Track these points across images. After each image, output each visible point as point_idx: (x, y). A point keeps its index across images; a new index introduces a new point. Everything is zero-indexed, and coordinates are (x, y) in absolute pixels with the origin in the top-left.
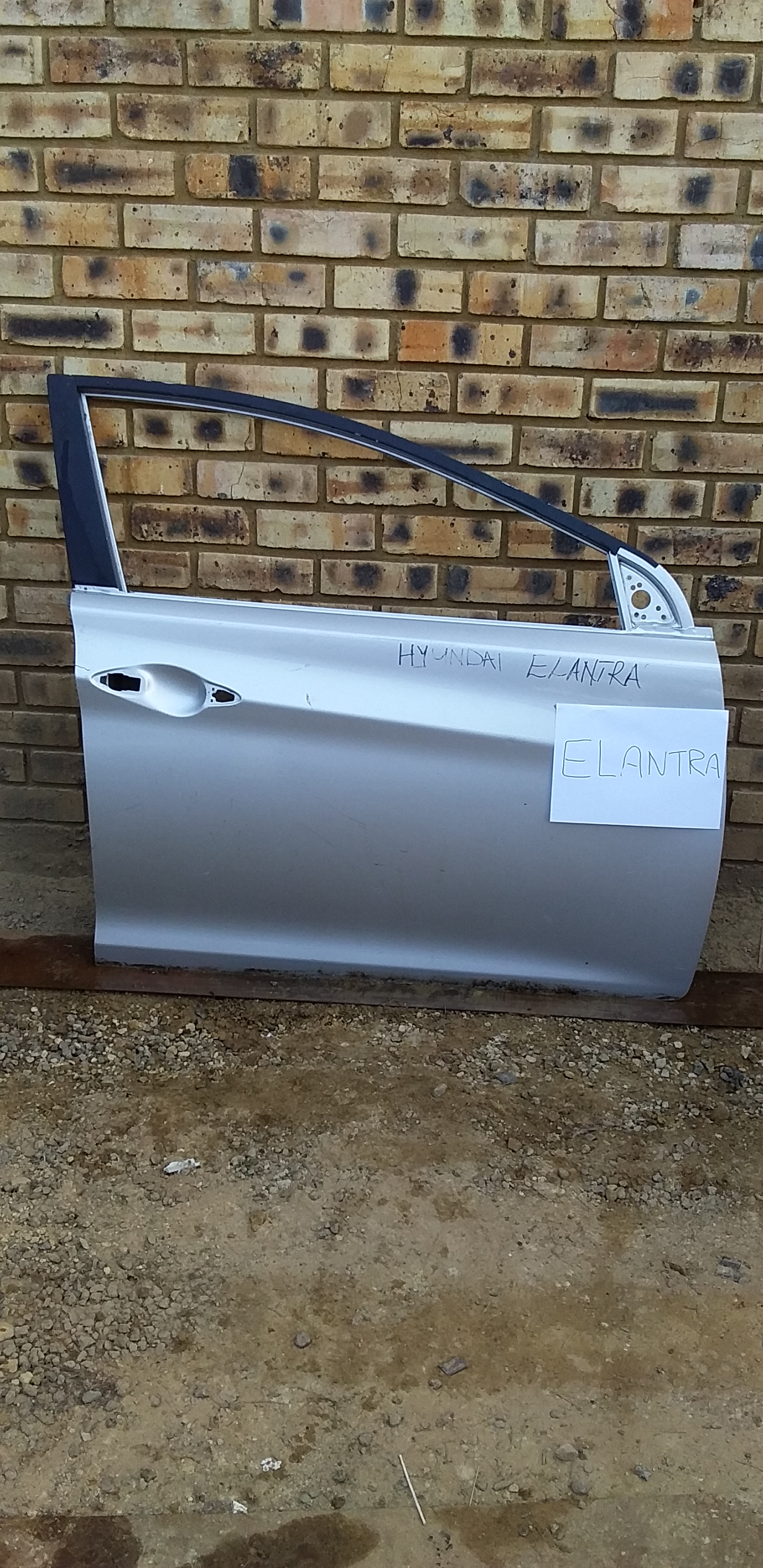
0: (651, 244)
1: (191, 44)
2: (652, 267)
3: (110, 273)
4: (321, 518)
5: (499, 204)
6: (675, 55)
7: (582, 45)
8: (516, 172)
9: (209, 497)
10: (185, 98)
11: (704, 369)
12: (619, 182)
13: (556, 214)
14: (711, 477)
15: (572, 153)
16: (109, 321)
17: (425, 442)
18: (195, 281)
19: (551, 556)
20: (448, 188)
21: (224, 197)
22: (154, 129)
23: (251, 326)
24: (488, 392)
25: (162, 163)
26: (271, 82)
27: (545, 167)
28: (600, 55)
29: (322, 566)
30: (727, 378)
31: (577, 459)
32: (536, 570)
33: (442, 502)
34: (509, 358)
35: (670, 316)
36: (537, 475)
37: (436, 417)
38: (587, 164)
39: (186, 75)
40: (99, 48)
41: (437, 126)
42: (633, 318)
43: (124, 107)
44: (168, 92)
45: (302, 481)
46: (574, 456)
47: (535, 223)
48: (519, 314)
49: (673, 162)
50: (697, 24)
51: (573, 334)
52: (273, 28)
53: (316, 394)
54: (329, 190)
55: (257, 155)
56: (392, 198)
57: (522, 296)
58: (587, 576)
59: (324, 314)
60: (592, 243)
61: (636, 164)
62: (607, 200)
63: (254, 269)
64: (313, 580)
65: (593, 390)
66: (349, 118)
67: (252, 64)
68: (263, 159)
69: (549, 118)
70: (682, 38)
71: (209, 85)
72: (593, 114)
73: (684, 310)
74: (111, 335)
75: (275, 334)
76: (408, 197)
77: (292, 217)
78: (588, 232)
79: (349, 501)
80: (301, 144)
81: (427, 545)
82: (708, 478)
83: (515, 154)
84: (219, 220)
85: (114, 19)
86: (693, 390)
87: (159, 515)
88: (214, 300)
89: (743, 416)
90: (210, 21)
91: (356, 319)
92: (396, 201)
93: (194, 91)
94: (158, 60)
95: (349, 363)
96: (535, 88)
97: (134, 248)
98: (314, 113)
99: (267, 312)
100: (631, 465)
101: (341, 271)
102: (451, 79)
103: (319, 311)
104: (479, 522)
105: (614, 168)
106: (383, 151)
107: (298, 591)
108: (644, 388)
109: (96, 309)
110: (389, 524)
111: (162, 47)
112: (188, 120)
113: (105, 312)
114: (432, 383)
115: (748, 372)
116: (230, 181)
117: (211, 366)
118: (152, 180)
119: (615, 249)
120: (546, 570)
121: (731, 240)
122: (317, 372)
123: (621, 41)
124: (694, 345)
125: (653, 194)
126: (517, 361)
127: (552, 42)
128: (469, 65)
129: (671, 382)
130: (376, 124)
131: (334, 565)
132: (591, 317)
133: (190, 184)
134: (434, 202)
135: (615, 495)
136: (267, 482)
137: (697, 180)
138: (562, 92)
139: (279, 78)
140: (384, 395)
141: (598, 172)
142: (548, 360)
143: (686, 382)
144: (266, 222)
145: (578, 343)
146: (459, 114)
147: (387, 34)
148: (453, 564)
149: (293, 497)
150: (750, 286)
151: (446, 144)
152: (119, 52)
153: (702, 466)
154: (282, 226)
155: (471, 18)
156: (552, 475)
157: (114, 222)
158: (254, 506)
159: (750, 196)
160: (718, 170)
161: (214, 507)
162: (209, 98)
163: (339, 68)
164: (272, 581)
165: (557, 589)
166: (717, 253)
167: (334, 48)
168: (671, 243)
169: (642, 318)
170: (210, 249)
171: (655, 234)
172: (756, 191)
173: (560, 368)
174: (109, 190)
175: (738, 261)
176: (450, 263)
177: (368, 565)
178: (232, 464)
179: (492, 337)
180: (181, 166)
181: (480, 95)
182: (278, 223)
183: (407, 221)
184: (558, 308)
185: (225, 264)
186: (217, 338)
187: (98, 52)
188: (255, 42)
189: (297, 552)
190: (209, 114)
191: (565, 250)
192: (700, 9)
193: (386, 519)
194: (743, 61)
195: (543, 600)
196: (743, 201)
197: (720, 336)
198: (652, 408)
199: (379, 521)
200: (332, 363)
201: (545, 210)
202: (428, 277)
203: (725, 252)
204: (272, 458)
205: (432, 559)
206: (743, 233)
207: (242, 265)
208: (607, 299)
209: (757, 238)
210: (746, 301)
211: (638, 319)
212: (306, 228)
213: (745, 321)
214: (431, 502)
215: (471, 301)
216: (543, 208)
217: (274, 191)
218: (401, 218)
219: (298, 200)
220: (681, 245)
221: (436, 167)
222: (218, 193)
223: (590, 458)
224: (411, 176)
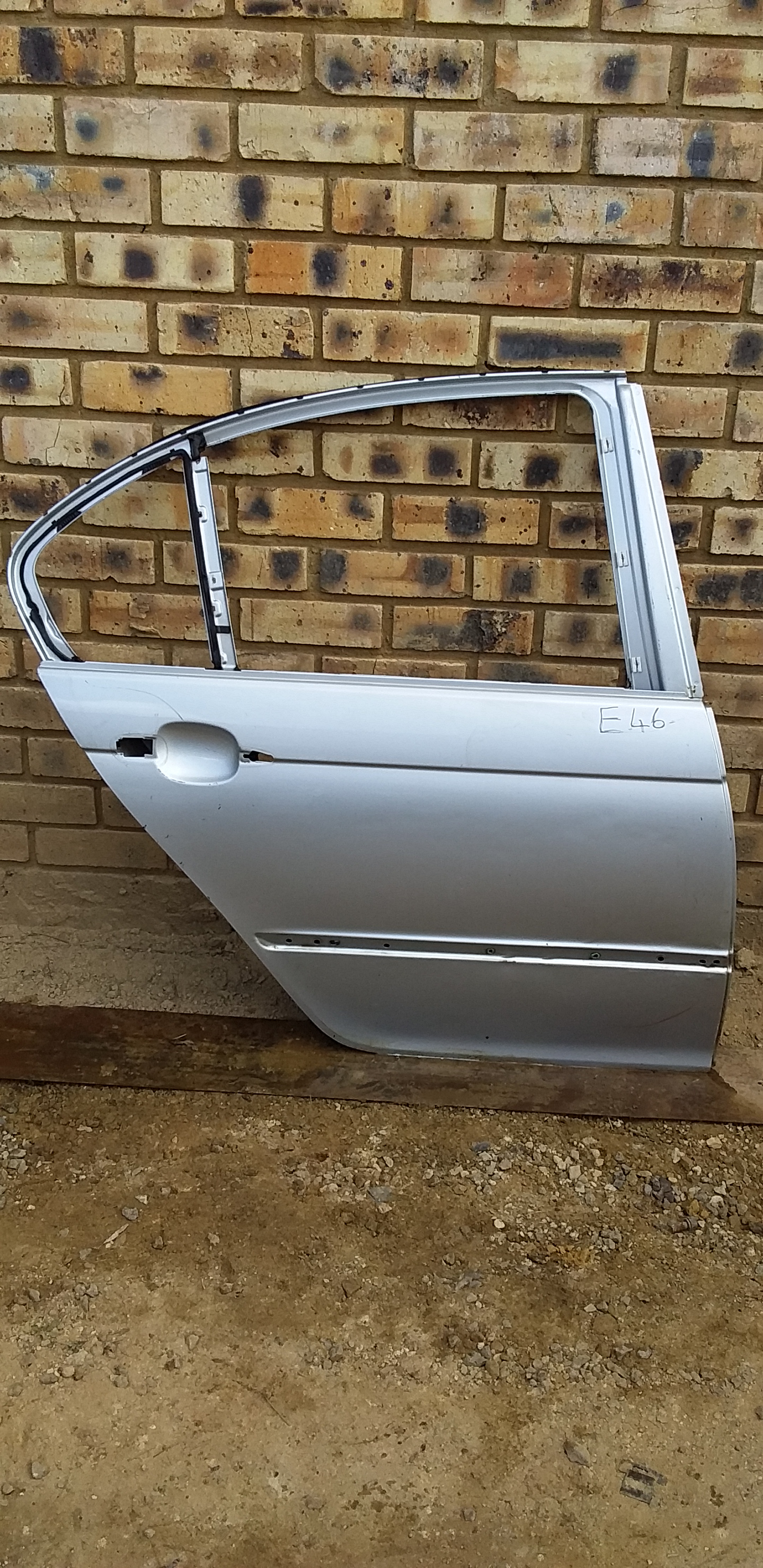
0: (561, 143)
2: (562, 174)
4: (160, 490)
5: (367, 89)
8: (386, 49)
9: (19, 464)
11: (631, 303)
12: (518, 62)
13: (440, 104)
15: (458, 24)
19: (446, 539)
20: (300, 69)
21: (15, 81)
23: (59, 248)
24: (360, 332)
27: (423, 42)
29: (164, 548)
30: (659, 316)
31: (473, 418)
32: (428, 555)
33: (309, 470)
34: (385, 291)
35: (586, 236)
36: (425, 438)
37: (297, 364)
38: (477, 38)
42: (540, 239)
45: (134, 443)
46: (471, 414)
47: (412, 115)
48: (396, 235)
49: (587, 36)
51: (466, 259)
53: (146, 334)
54: (149, 72)
55: (55, 28)
56: (229, 82)
57: (399, 210)
58: (488, 562)
59: (150, 232)
60: (485, 142)
61: (540, 39)
62: (503, 85)
63: (58, 174)
64: (155, 566)
65: (492, 330)
68: (62, 32)
73: (603, 229)
75: (89, 257)
76: (250, 81)
77: (103, 107)
78: (481, 127)
80: (110, 12)
81: (292, 525)
83: (385, 25)
84: (11, 112)
86: (616, 331)
88: (9, 214)
89: (680, 364)
91: (191, 239)
92: (235, 86)
95: (186, 295)
99: (78, 230)
100: (542, 426)
101: (168, 177)
103: (144, 228)
104: (355, 496)
105: (511, 44)
106: (214, 20)
107: (136, 580)
108: (556, 328)
110: (245, 497)
114: (290, 322)
115: (685, 309)
116: (22, 62)
117: (11, 298)
119: (515, 150)
120: (438, 555)
121: (661, 138)
122: (145, 305)
124: (617, 274)
125: (562, 78)
126: (395, 294)
129: (589, 321)
131: (178, 549)
132: (487, 238)
134: (283, 88)
135: (521, 464)
136: (89, 444)
137: (618, 60)
140: (231, 336)
141: (491, 48)
142: (435, 293)
143: (608, 321)
144: (70, 114)
145: (471, 270)
148: (325, 548)
150: (687, 199)
151: (296, 12)
154: (91, 119)
156: (445, 439)
158: (75, 474)
159: (687, 79)
160: (643, 47)
161: (26, 476)
164: (103, 567)
165: (453, 579)
166: (645, 155)
168: (586, 143)
169: (551, 239)
170: (2, 149)
171: (565, 131)
172: (694, 73)
173: (450, 302)
175: (672, 166)
176: (307, 167)
178: (44, 421)
179: (364, 263)
182: (86, 114)
183: (249, 111)
184: (445, 227)
185: (21, 168)
186: (16, 264)
189: (133, 532)
191: (452, 151)
193: (240, 491)
195: (437, 591)
196: (678, 88)
197: (650, 262)
198: (566, 354)
199: (233, 494)
200: (164, 296)
201: (425, 99)
202: (280, 186)
203: (654, 154)
204: (96, 414)
205: (301, 542)
206: (677, 129)
207: (43, 169)
208: (507, 214)
209: (695, 136)
210: (683, 218)
211: (546, 241)
212: (121, 121)
213: (681, 243)
214: (296, 471)
215: (335, 216)
216: (422, 96)
217: (78, 73)
218: (242, 108)
219: (110, 85)
220: (599, 146)
221: (283, 42)
222: (8, 77)
223: (490, 416)
224: (252, 53)
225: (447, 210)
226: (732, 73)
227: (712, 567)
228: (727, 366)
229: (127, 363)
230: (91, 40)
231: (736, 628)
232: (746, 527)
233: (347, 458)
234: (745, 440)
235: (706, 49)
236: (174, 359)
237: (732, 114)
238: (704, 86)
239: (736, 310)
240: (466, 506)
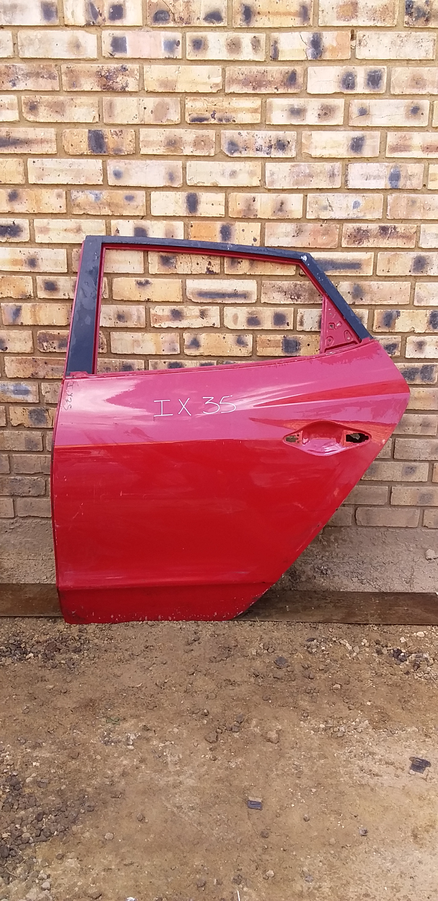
0: (332, 175)
1: (64, 67)
2: (333, 189)
3: (20, 198)
4: (149, 336)
5: (244, 154)
6: (341, 68)
7: (288, 64)
8: (253, 136)
10: (61, 98)
11: (364, 245)
12: (312, 141)
13: (277, 160)
14: (371, 307)
15: (285, 125)
16: (21, 226)
17: (207, 291)
18: (70, 202)
19: (282, 354)
20: (214, 146)
21: (85, 153)
22: (43, 115)
23: (103, 225)
24: (242, 261)
25: (49, 135)
26: (111, 87)
27: (270, 133)
28: (299, 69)
29: (149, 363)
30: (378, 250)
31: (294, 299)
34: (253, 242)
35: (344, 216)
36: (272, 308)
37: (212, 276)
38: (293, 131)
39: (61, 85)
40: (11, 70)
41: (207, 111)
42: (323, 218)
43: (25, 103)
44: (51, 95)
45: (136, 314)
46: (293, 297)
47: (265, 164)
48: (258, 217)
49: (343, 129)
50: (353, 50)
51: (290, 227)
52: (111, 57)
53: (143, 265)
54: (146, 149)
55: (104, 130)
56: (182, 152)
57: (259, 207)
59: (145, 219)
60: (298, 176)
61: (321, 130)
62: (306, 151)
63: (105, 194)
66: (156, 107)
67: (99, 78)
68: (107, 131)
69: (271, 105)
70: (345, 58)
71: (75, 90)
72: (296, 102)
73: (352, 212)
74: (23, 234)
75: (118, 231)
76: (192, 152)
77: (125, 164)
78: (296, 169)
79: (164, 326)
80: (129, 123)
81: (210, 350)
82: (370, 307)
83: (252, 126)
84: (83, 167)
85: (18, 53)
86: (359, 257)
87: (53, 337)
88: (82, 213)
89: (388, 272)
90: (74, 54)
91: (164, 222)
92: (185, 154)
93: (66, 94)
94: (45, 76)
96: (262, 88)
97: (34, 184)
98: (136, 104)
99: (113, 219)
101: (154, 195)
102: (214, 84)
103: (143, 218)
104: (239, 336)
105: (309, 133)
106: (176, 125)
108: (331, 257)
109: (13, 220)
110: (188, 338)
111: (47, 69)
112: (64, 111)
113: (18, 221)
115: (390, 247)
116: (89, 145)
118: (43, 145)
119: (311, 179)
121: (377, 172)
122: (142, 252)
123: (310, 60)
124: (358, 232)
125: (332, 147)
126: (257, 244)
127: (271, 62)
128: (224, 76)
129: (346, 253)
130: (172, 111)
131: (156, 363)
132: (299, 218)
133: (65, 147)
134: (207, 154)
135: (316, 319)
136: (116, 316)
137: (356, 139)
138: (278, 90)
139: (115, 86)
140: (182, 265)
141: (299, 135)
142: (276, 243)
143: (355, 253)
144: (110, 168)
145: (292, 232)
146: (219, 104)
147: (176, 59)
148: (225, 361)
149: (130, 324)
150: (389, 197)
151: (212, 121)
152: (22, 72)
153: (366, 301)
154: (120, 170)
155: (224, 50)
156: (280, 308)
157: (21, 169)
158: (109, 330)
159: (387, 146)
160: (368, 132)
162: (75, 97)
163: (150, 79)
166: (370, 179)
167: (146, 68)
168: (343, 175)
169: (328, 217)
170: (78, 183)
171: (334, 170)
172: (391, 144)
173: (283, 247)
174: (19, 151)
175: (383, 184)
176: (217, 188)
177: (176, 363)
179: (243, 230)
180: (59, 137)
181: (231, 93)
182: (117, 168)
183: (191, 165)
184: (280, 213)
185: (87, 192)
186: (84, 234)
187: (10, 72)
188: (100, 65)
189: (135, 356)
190: (76, 106)
191: (283, 180)
192: (354, 41)
193: (186, 335)
194: (380, 70)
196: (383, 149)
198: (336, 269)
199: (181, 337)
201: (270, 157)
202: (204, 197)
203: (374, 179)
204: (119, 302)
205: (213, 358)
206: (384, 167)
207: (97, 192)
208: (308, 207)
209: (392, 171)
210: (387, 206)
211: (326, 218)
212: (133, 170)
213: (387, 217)
214: (212, 325)
215: (230, 210)
216: (269, 156)
217: (114, 150)
218: (188, 163)
219: (128, 154)
220: (349, 175)
221: (207, 135)
222: (82, 152)
223: (302, 298)
224: (193, 139)
225: (281, 206)
226: (408, 143)
227: (407, 364)
228: (410, 271)
229: (134, 278)
230: (120, 135)
231: (419, 392)
232: (422, 345)
233: (236, 318)
234: (420, 305)
235: (396, 133)
236: (155, 276)
237: (408, 160)
238: (395, 149)
239: (413, 247)
240: (291, 339)
